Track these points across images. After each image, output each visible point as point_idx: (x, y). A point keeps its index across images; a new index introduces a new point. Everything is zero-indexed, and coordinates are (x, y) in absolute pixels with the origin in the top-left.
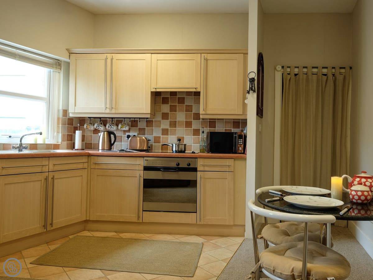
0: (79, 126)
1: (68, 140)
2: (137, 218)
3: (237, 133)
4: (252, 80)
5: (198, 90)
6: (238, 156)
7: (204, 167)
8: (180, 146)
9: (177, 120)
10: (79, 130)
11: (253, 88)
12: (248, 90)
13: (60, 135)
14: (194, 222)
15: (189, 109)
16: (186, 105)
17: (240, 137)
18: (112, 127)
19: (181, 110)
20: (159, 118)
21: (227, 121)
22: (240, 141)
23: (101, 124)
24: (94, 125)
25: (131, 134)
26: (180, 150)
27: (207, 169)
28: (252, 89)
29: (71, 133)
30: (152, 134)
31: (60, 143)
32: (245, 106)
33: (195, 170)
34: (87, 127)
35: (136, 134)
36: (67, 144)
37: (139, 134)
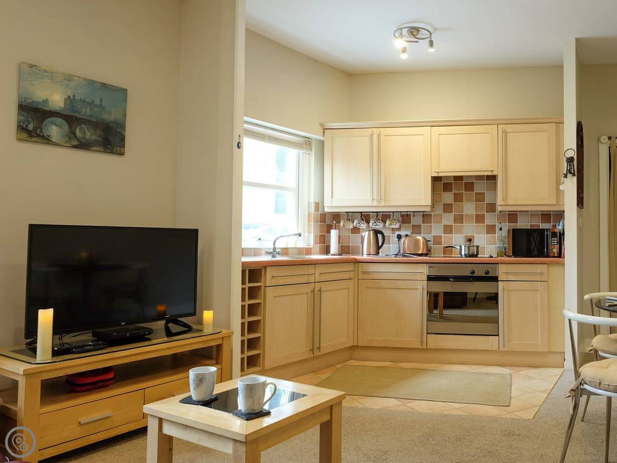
0: (335, 224)
1: (320, 243)
2: (420, 343)
3: (549, 229)
4: (570, 160)
5: (495, 173)
6: (553, 260)
7: (507, 275)
8: (472, 248)
9: (464, 213)
10: (335, 229)
11: (572, 170)
12: (565, 173)
13: (312, 236)
14: (496, 348)
15: (480, 197)
16: (476, 193)
17: (554, 234)
18: (378, 224)
19: (469, 200)
20: (439, 210)
21: (533, 214)
22: (555, 240)
23: (362, 220)
24: (353, 222)
25: (402, 233)
26: (470, 253)
27: (511, 278)
28: (570, 173)
29: (324, 232)
30: (431, 233)
31: (312, 247)
32: (559, 194)
33: (495, 279)
34: (344, 224)
35: (409, 233)
36: (320, 247)
37: (412, 233)
